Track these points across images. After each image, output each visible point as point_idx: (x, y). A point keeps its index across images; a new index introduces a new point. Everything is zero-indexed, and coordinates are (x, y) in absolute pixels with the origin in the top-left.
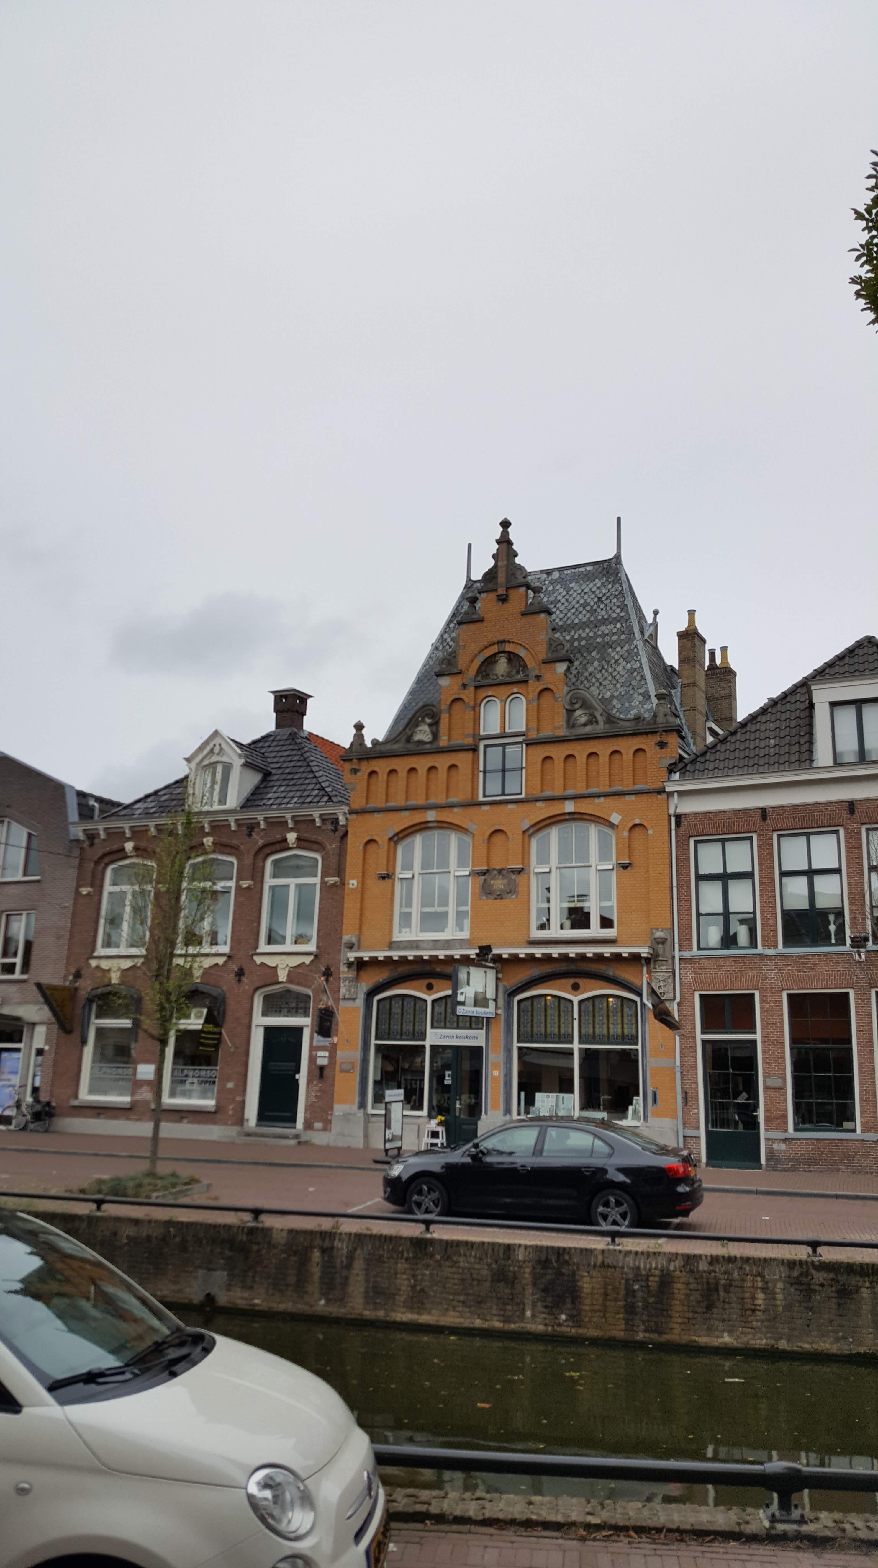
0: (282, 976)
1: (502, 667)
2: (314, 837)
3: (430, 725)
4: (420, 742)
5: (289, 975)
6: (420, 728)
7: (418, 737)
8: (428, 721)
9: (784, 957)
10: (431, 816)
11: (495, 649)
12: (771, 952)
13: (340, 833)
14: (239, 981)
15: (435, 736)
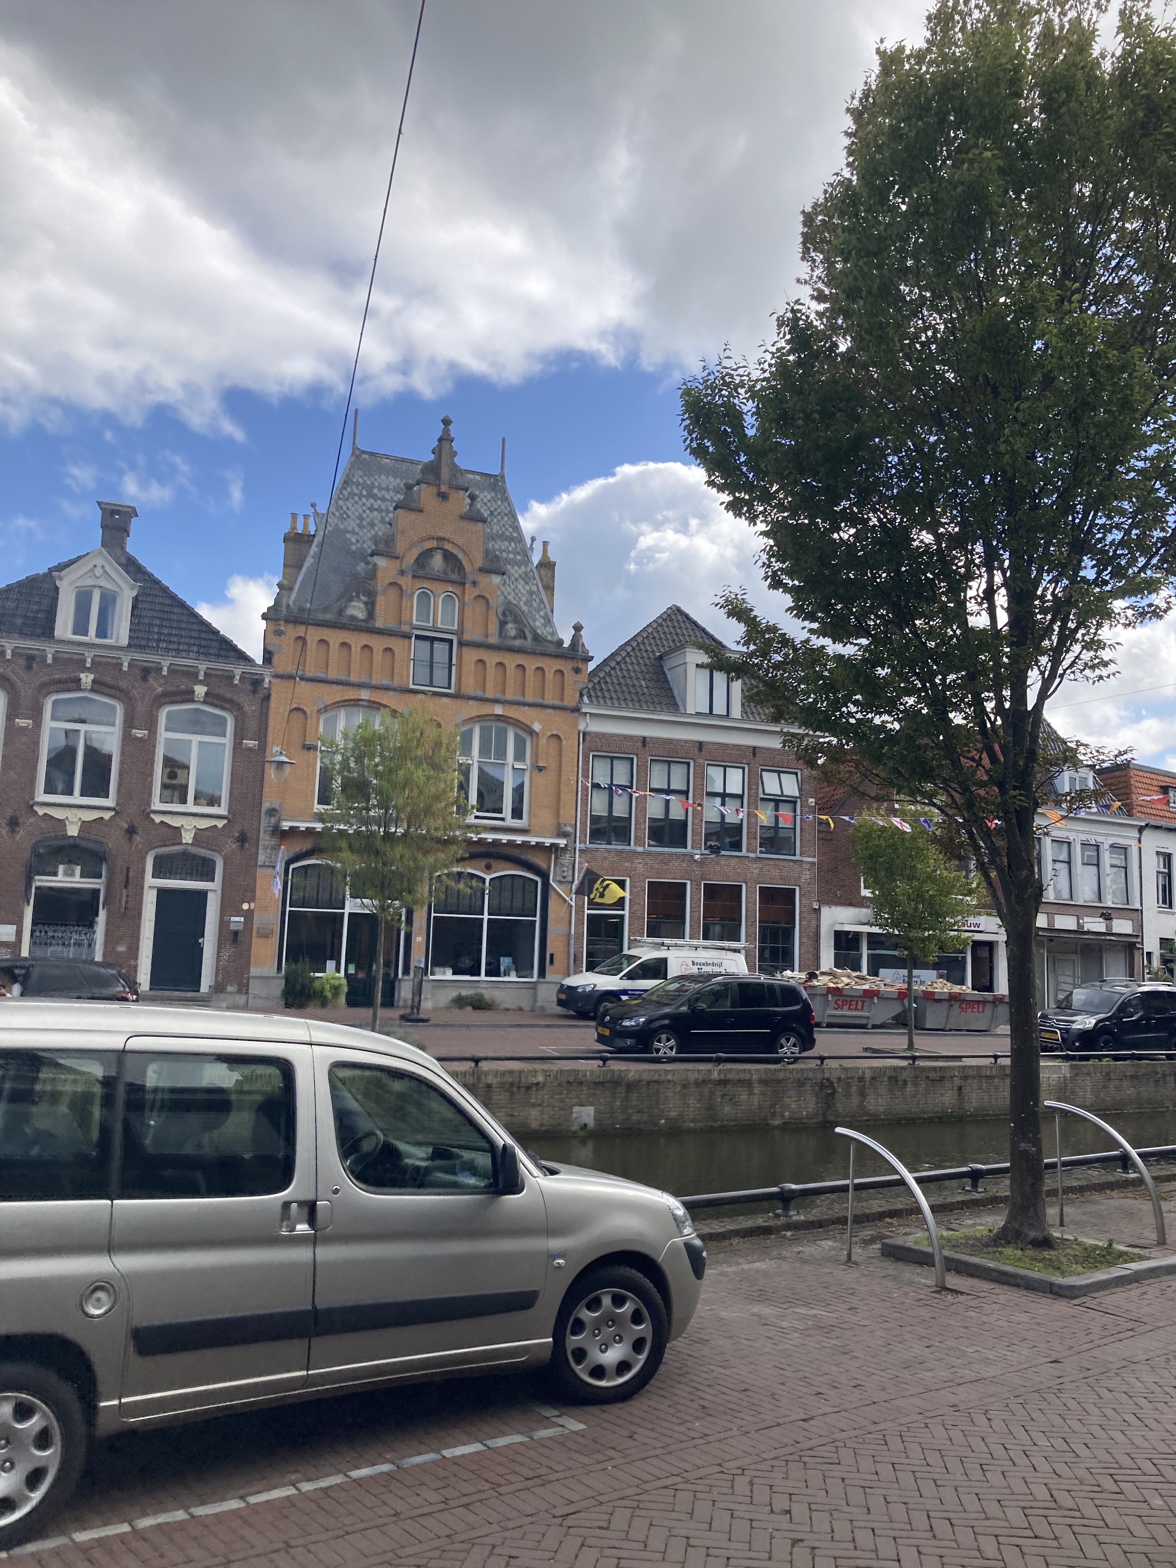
0: (188, 838)
1: (437, 562)
2: (228, 695)
3: (366, 603)
4: (353, 618)
5: (194, 838)
6: (353, 603)
7: (350, 612)
8: (364, 598)
9: (649, 854)
10: (365, 695)
11: (434, 544)
12: (640, 849)
13: (260, 695)
14: (130, 839)
15: (371, 615)
